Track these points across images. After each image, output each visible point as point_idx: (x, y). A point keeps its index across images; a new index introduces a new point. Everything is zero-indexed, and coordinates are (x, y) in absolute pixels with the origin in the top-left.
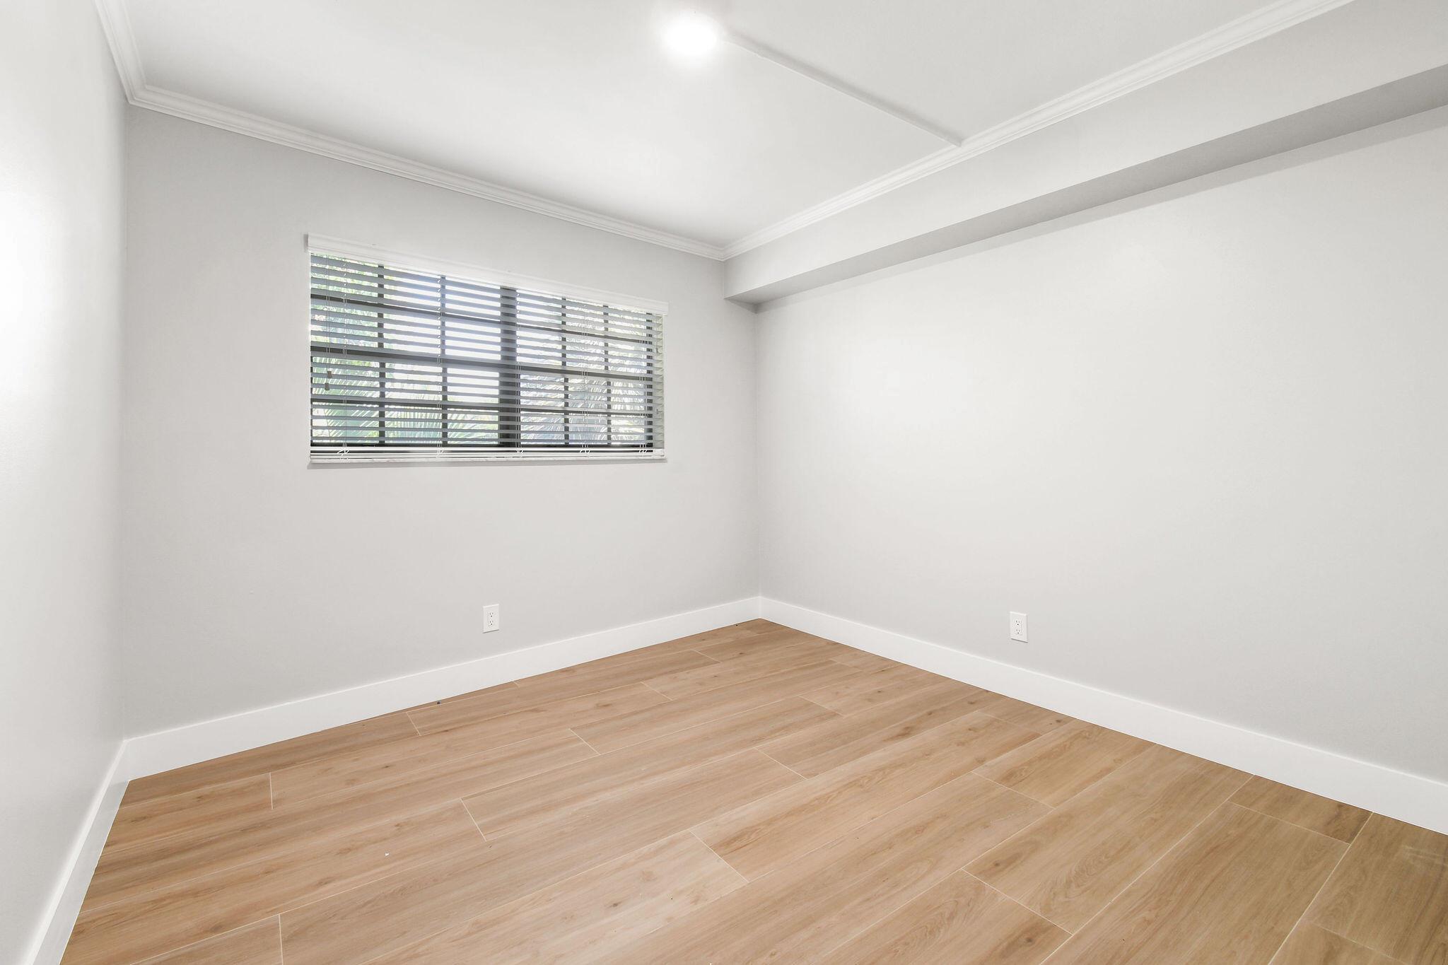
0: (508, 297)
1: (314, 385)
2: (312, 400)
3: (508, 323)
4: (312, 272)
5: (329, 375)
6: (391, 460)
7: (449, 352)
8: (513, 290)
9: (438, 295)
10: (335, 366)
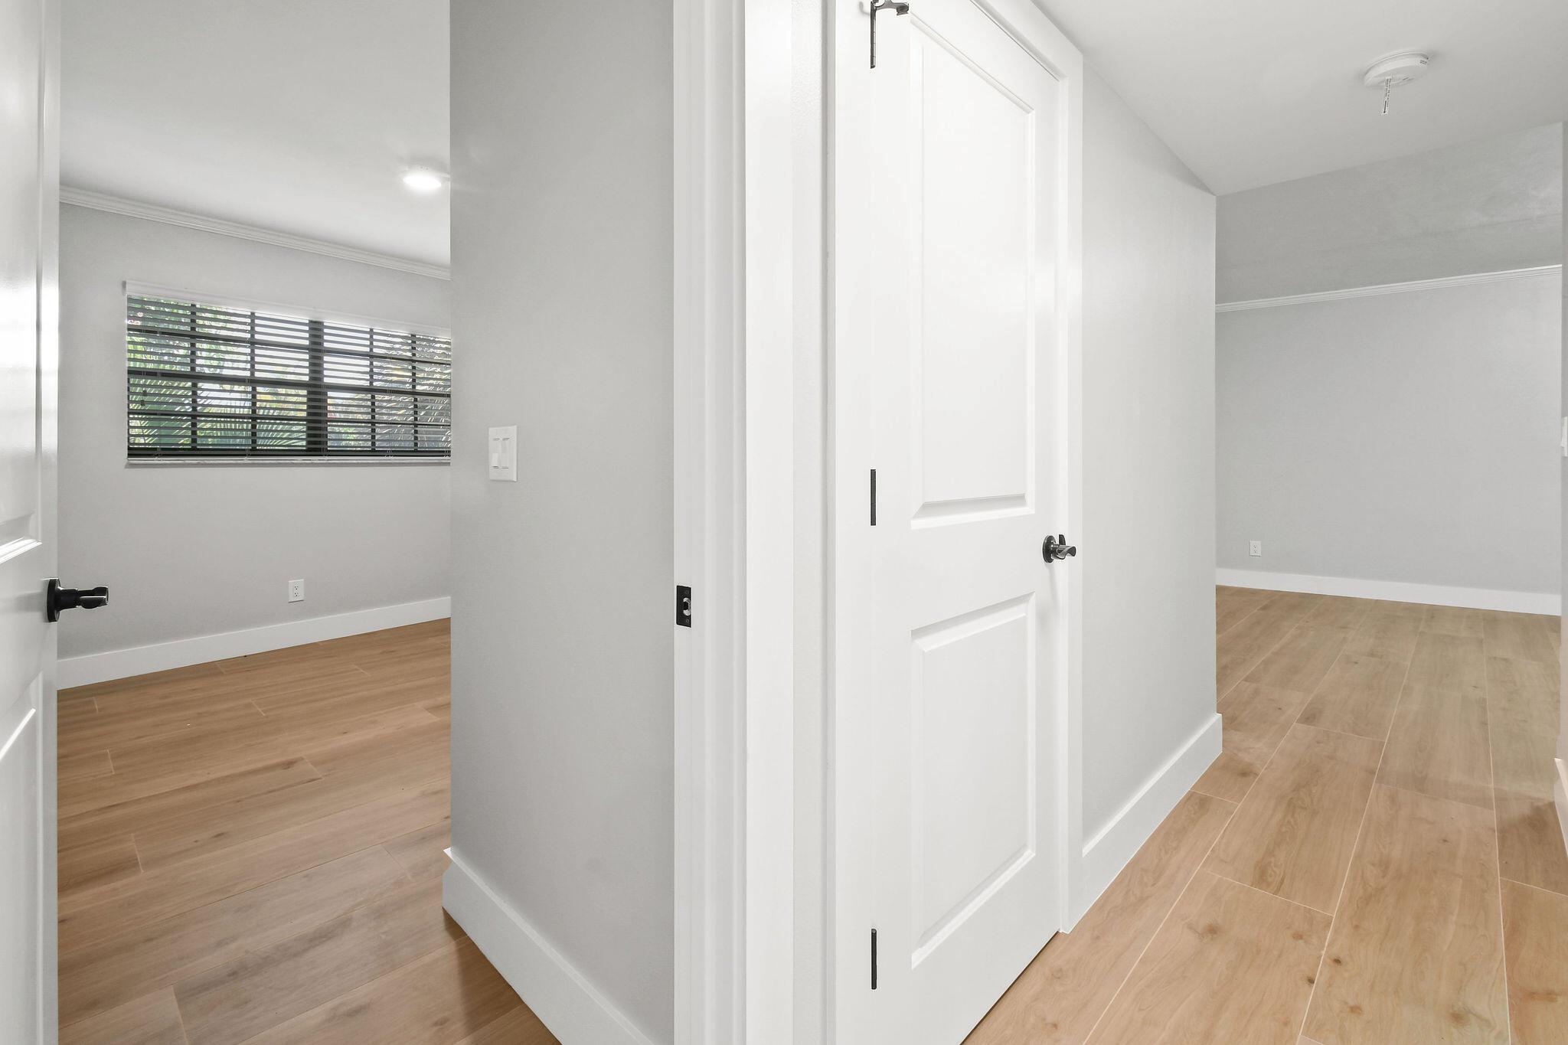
0: (316, 329)
1: (130, 402)
2: (129, 413)
3: (316, 350)
4: (128, 319)
5: (145, 394)
6: (202, 462)
7: (258, 375)
8: (321, 323)
9: (249, 328)
10: (149, 386)
